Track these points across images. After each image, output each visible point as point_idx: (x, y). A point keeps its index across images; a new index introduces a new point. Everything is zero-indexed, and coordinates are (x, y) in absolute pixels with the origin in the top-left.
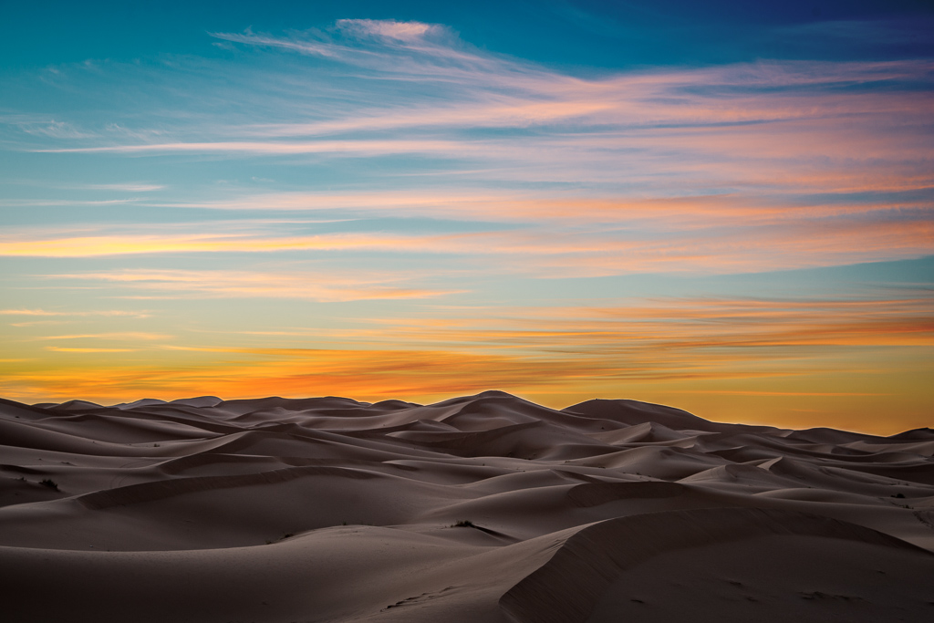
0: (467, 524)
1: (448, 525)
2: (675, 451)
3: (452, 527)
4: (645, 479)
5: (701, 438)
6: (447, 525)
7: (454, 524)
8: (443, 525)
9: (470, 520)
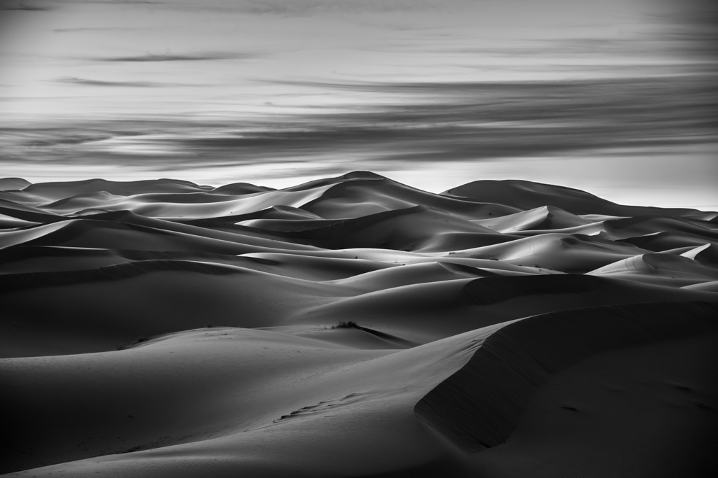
0: (351, 325)
1: (329, 326)
2: (579, 240)
3: (333, 328)
4: (546, 271)
5: (607, 224)
6: (327, 328)
7: (335, 326)
8: (322, 326)
9: (354, 321)
